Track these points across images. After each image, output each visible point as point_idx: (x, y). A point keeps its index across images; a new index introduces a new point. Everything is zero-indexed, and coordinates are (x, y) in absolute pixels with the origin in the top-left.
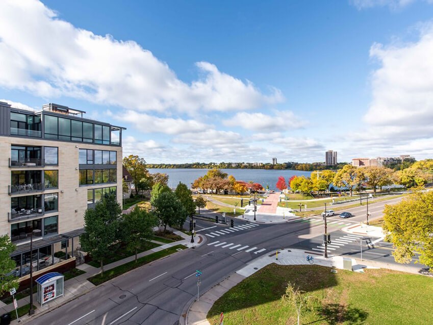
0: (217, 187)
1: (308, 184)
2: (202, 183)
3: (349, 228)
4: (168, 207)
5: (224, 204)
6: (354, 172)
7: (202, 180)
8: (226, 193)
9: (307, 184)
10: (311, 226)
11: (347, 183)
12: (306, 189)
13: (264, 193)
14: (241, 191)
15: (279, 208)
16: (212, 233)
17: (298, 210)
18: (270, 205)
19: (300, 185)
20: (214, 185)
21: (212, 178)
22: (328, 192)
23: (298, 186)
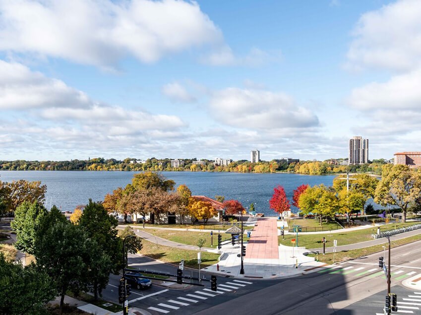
0: (155, 209)
1: (332, 200)
2: (124, 200)
3: (414, 281)
4: (71, 254)
5: (174, 244)
6: (410, 177)
7: (121, 195)
8: (172, 221)
9: (330, 200)
10: (348, 279)
11: (398, 198)
12: (328, 210)
13: (246, 219)
14: (204, 216)
15: (282, 247)
16: (161, 305)
17: (321, 250)
18: (265, 242)
19: (316, 203)
20: (147, 206)
21: (143, 189)
22: (363, 214)
23: (312, 204)
